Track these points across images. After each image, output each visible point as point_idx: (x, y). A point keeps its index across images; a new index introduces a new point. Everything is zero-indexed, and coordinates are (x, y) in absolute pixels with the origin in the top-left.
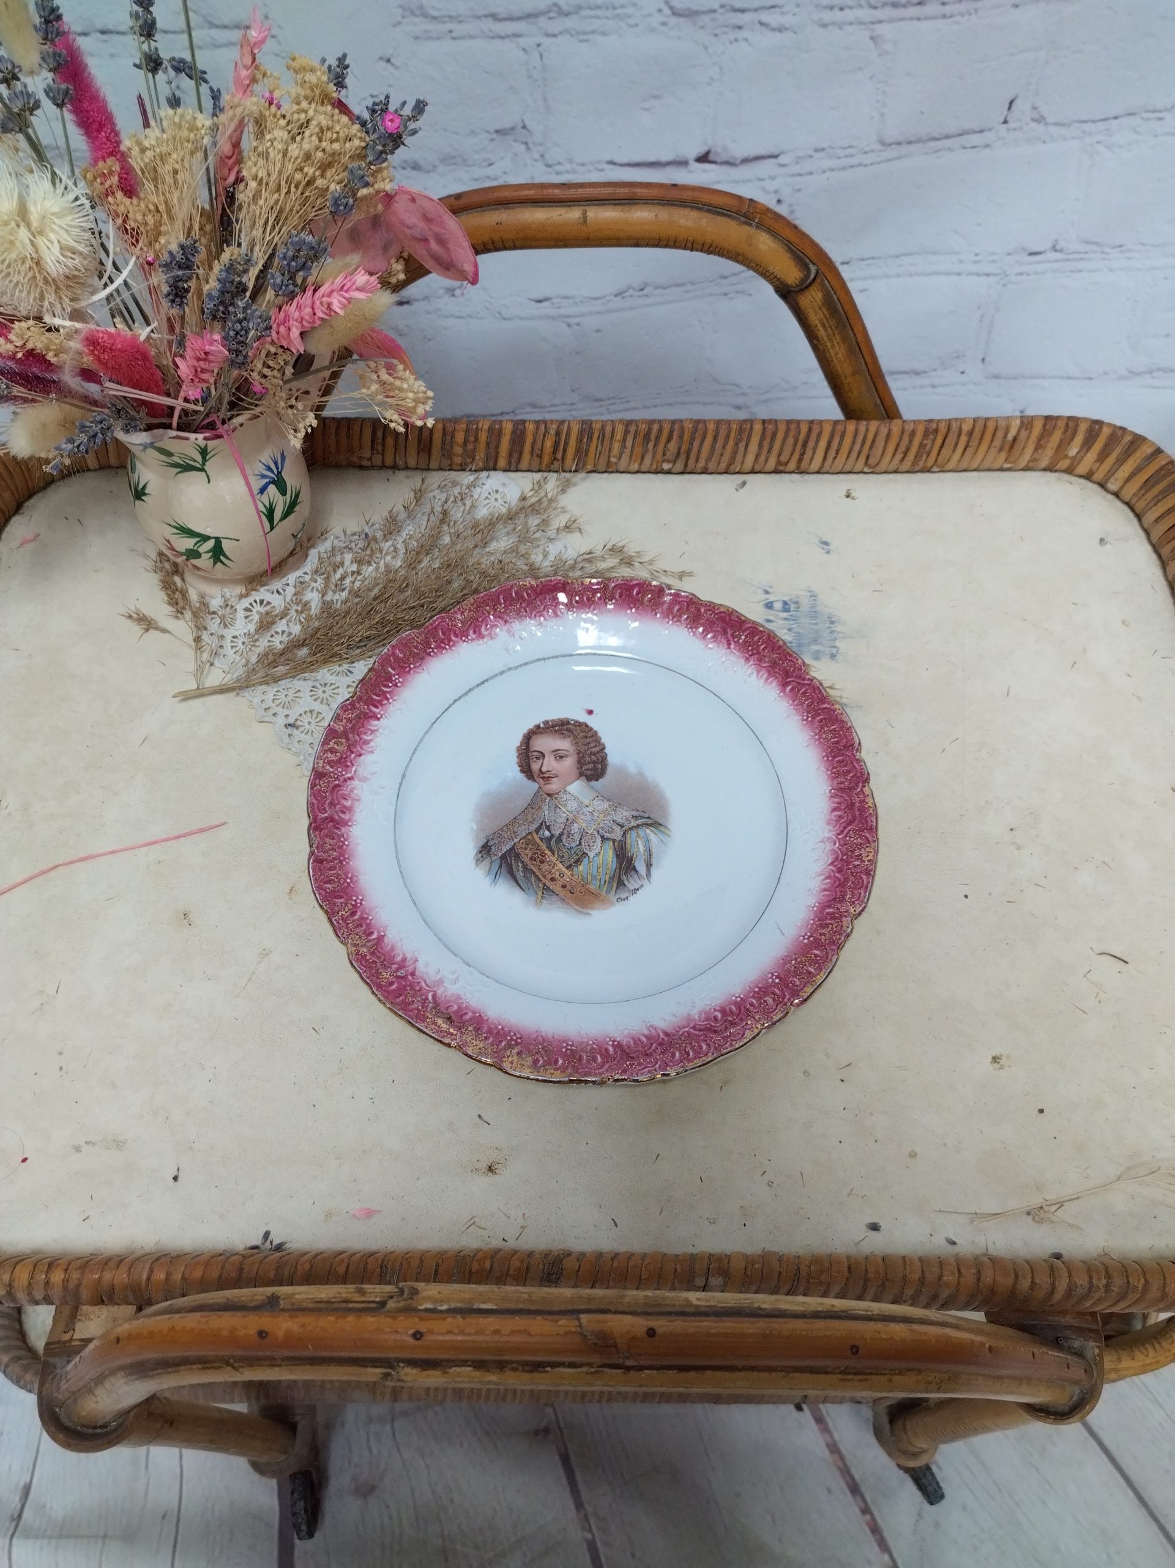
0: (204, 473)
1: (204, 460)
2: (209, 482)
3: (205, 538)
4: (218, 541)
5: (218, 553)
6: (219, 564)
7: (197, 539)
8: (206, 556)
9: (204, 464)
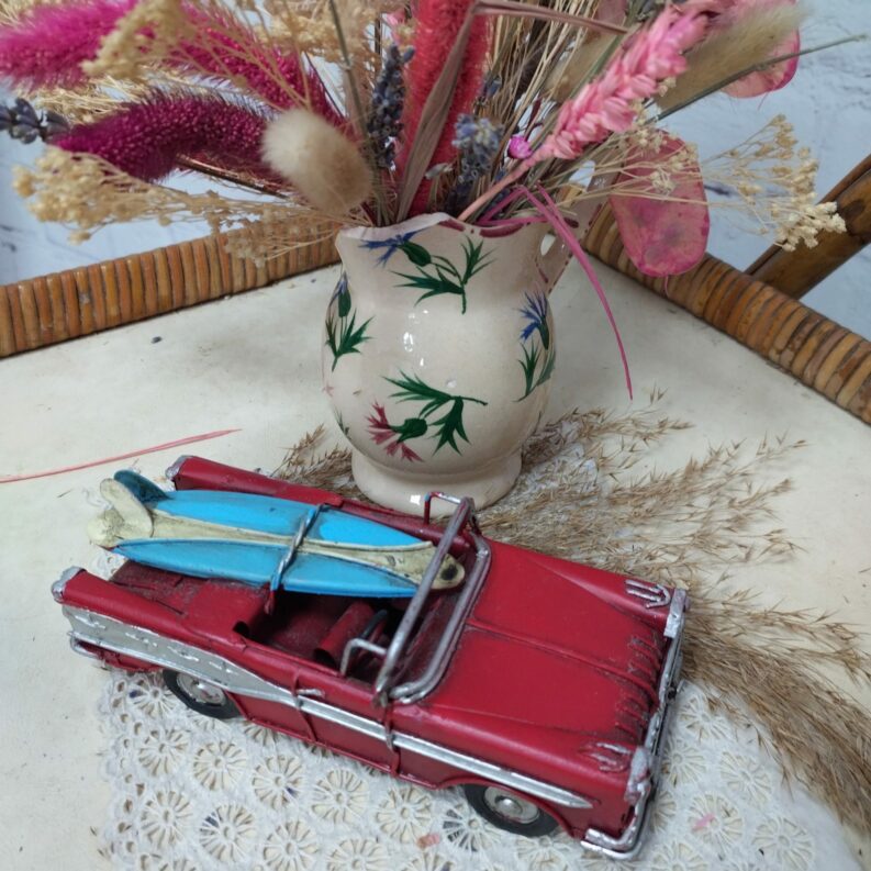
0: (460, 297)
1: (469, 274)
2: (464, 312)
3: (441, 398)
4: (459, 402)
5: (453, 423)
6: (447, 445)
7: (429, 401)
8: (433, 430)
9: (464, 282)
